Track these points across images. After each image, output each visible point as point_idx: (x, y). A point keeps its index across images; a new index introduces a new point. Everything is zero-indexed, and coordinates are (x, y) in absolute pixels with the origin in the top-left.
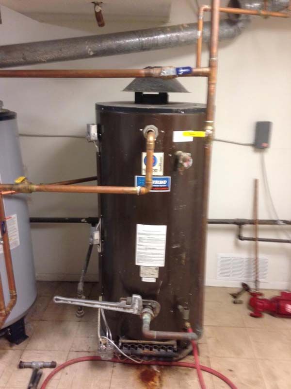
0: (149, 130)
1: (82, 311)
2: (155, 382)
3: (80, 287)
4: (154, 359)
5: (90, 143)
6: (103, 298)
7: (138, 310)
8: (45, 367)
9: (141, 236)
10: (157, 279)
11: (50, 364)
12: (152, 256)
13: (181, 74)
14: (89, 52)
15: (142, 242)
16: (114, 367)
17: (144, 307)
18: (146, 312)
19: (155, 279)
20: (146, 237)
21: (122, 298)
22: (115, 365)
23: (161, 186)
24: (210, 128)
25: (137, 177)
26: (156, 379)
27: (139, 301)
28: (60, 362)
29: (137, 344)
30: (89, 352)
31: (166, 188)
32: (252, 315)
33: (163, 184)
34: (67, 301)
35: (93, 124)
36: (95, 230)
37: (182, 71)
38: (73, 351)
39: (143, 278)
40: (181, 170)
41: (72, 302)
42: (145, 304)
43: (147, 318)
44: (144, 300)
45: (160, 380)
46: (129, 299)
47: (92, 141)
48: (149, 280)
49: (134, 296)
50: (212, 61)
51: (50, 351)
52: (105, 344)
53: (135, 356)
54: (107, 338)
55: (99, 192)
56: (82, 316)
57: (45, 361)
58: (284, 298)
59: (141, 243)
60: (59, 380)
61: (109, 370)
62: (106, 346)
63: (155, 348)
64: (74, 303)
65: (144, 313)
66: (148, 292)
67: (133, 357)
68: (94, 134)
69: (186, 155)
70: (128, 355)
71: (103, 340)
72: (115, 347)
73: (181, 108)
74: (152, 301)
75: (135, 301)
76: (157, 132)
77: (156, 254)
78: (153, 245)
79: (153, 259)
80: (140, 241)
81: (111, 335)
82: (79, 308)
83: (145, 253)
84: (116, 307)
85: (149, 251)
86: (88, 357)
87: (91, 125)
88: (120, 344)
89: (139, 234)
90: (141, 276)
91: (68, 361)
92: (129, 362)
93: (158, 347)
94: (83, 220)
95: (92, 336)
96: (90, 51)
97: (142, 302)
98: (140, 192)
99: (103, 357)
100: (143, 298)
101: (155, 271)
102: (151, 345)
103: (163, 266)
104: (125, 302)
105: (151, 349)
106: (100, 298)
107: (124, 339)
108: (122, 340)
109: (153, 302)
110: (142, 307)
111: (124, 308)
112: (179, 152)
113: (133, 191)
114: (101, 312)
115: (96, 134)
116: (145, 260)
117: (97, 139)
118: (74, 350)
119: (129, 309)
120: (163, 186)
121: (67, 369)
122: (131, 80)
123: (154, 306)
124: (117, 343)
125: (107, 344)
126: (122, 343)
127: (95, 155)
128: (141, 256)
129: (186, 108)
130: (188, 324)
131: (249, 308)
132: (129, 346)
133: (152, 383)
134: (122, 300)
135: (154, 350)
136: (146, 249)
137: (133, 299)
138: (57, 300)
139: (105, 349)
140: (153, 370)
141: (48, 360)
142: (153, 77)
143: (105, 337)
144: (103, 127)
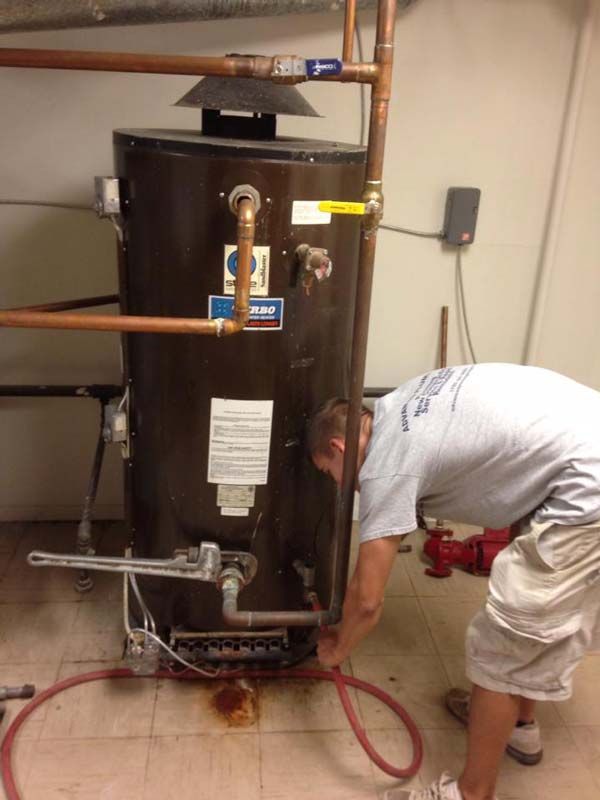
0: (241, 195)
1: (89, 580)
2: (246, 712)
3: (84, 531)
4: (242, 667)
5: (104, 220)
6: (133, 551)
7: (213, 573)
8: (10, 697)
9: (218, 423)
10: (250, 509)
11: (20, 690)
12: (241, 463)
13: (316, 73)
14: (94, 14)
15: (222, 435)
16: (158, 687)
17: (225, 565)
18: (228, 576)
19: (247, 510)
20: (230, 424)
21: (177, 551)
22: (160, 683)
23: (263, 318)
24: (374, 195)
25: (213, 299)
26: (248, 705)
27: (214, 554)
28: (41, 686)
29: (206, 639)
30: (103, 661)
31: (273, 324)
32: (428, 573)
33: (267, 314)
34: (58, 560)
35: (110, 178)
36: (116, 412)
37: (319, 67)
38: (68, 662)
39: (223, 509)
40: (306, 286)
41: (69, 562)
42: (226, 560)
43: (231, 587)
44: (224, 552)
45: (255, 706)
46: (193, 551)
47: (107, 216)
48: (234, 512)
49: (205, 545)
50: (382, 49)
51: (19, 664)
52: (142, 644)
53: (202, 662)
54: (145, 631)
55: (125, 329)
56: (89, 591)
57: (10, 685)
58: (489, 537)
59: (219, 438)
60: (43, 721)
61: (148, 695)
62: (143, 648)
63: (245, 644)
64: (73, 565)
65: (224, 577)
66: (232, 536)
67: (199, 666)
68: (113, 200)
69: (318, 253)
70: (191, 662)
71: (137, 635)
72: (162, 648)
73: (307, 151)
74: (241, 553)
75: (205, 554)
76: (258, 200)
77: (251, 459)
78: (244, 442)
79: (246, 469)
80: (216, 434)
81: (153, 625)
82: (82, 574)
83: (227, 458)
84: (166, 568)
85: (235, 454)
86: (102, 672)
87: (106, 180)
88: (172, 642)
89: (216, 418)
90: (219, 504)
91: (60, 680)
92: (191, 675)
93: (249, 643)
94: (80, 392)
95: (109, 628)
96: (97, 12)
97: (219, 555)
98: (223, 331)
99: (136, 670)
100: (222, 549)
101: (249, 493)
102: (237, 639)
103: (265, 483)
104: (185, 557)
105: (237, 648)
106: (128, 552)
107: (179, 631)
108: (175, 635)
109: (244, 556)
110: (220, 567)
111: (184, 570)
112: (303, 247)
113: (208, 328)
114: (129, 579)
115: (117, 200)
116: (229, 473)
117: (118, 211)
118: (72, 659)
119: (192, 570)
120: (267, 318)
121: (59, 698)
122: (194, 80)
123: (245, 563)
124: (166, 640)
125: (146, 642)
126: (177, 641)
127: (114, 247)
128: (218, 465)
129: (319, 151)
130: (311, 596)
131: (423, 560)
132: (191, 643)
133: (240, 712)
134: (178, 553)
135: (242, 649)
136: (230, 449)
137: (202, 550)
138: (35, 559)
139: (142, 653)
140: (239, 687)
141: (16, 683)
142: (252, 77)
143: (141, 630)
144: (132, 185)
